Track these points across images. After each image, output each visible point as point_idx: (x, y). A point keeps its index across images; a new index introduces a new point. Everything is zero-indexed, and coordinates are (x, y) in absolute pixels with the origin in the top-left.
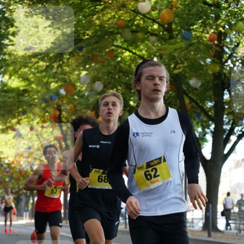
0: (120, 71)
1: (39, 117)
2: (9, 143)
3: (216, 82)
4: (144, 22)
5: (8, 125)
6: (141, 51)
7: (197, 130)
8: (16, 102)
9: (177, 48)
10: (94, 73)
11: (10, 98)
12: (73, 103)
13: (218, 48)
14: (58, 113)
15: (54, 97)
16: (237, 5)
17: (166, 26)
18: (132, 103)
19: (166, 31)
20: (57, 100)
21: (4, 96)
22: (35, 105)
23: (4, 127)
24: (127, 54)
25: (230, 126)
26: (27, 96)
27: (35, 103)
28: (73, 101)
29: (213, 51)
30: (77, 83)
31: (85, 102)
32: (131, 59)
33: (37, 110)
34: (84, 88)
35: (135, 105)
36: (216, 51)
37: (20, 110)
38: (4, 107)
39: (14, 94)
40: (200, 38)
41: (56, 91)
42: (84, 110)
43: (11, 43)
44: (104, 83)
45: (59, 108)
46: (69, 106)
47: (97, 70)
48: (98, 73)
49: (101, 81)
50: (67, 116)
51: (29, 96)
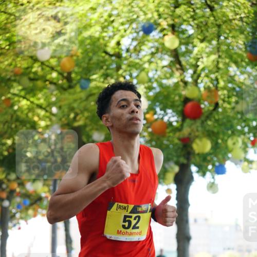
0: (17, 120)
4: (43, 69)
16: (138, 55)
17: (65, 74)
24: (24, 103)
32: (28, 108)
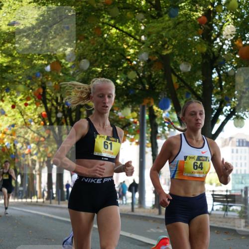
0: (107, 48)
1: (22, 94)
3: (204, 61)
6: (129, 28)
9: (165, 26)
10: (79, 49)
12: (58, 80)
13: (207, 26)
14: (41, 91)
15: (38, 74)
17: (154, 2)
18: (118, 81)
19: (153, 8)
20: (41, 77)
22: (20, 83)
24: (114, 31)
25: (218, 106)
26: (10, 73)
27: (18, 80)
29: (201, 28)
30: (61, 59)
31: (70, 79)
32: (117, 36)
33: (21, 87)
34: (69, 66)
35: (122, 83)
36: (204, 29)
37: (3, 86)
40: (187, 16)
41: (40, 68)
44: (90, 61)
45: (43, 85)
46: (54, 83)
47: (83, 47)
48: (84, 50)
49: (87, 59)
50: (51, 93)
51: (12, 72)
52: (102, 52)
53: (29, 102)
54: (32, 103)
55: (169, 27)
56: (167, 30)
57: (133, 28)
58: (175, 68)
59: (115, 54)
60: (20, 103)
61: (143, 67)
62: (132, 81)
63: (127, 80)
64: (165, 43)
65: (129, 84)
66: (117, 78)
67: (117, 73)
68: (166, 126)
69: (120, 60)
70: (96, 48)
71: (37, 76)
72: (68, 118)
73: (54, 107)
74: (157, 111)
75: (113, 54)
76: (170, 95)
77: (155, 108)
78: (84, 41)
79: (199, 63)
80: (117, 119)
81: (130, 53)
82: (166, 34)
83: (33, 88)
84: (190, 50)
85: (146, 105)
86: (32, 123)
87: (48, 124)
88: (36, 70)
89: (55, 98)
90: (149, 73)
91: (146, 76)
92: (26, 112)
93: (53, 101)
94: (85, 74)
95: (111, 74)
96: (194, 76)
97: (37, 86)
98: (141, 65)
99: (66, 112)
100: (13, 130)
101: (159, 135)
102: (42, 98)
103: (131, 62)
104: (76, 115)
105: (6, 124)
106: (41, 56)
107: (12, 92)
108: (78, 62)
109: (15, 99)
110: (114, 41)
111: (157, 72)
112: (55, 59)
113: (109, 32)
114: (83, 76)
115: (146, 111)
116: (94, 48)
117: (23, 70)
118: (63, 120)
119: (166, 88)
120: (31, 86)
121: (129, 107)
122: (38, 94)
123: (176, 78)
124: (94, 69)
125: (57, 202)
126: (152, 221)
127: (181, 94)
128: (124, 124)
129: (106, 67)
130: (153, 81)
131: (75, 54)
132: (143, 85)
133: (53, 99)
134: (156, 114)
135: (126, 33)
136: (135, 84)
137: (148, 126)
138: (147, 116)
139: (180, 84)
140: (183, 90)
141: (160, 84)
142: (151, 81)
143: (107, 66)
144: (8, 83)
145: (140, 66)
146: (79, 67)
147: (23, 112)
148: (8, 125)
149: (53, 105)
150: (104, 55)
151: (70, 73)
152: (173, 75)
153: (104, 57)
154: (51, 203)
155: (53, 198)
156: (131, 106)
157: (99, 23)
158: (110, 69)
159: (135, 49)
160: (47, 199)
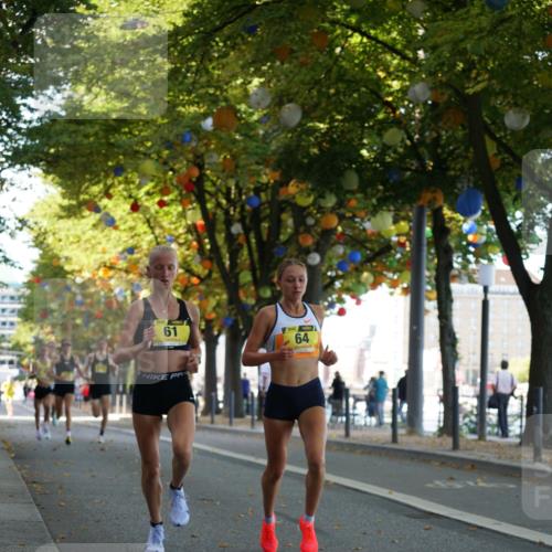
1: (152, 181)
2: (84, 238)
5: (82, 197)
6: (389, 33)
7: (514, 216)
8: (101, 144)
9: (471, 29)
10: (279, 81)
11: (87, 136)
12: (230, 151)
14: (196, 172)
15: (188, 138)
18: (364, 152)
20: (194, 144)
21: (75, 132)
22: (147, 156)
23: (74, 202)
24: (356, 39)
26: (125, 133)
27: (141, 149)
28: (230, 146)
30: (239, 103)
31: (257, 147)
32: (364, 52)
33: (149, 166)
34: (255, 117)
35: (373, 156)
37: (110, 164)
38: (75, 157)
39: (97, 128)
42: (254, 167)
43: (92, 12)
44: (303, 106)
45: (199, 161)
46: (222, 156)
47: (287, 76)
48: (289, 82)
49: (296, 102)
50: (215, 179)
51: (130, 132)
52: (329, 88)
53: (166, 198)
54: (172, 200)
55: (481, 30)
56: (476, 37)
57: (400, 33)
58: (494, 123)
59: (358, 90)
60: (147, 200)
61: (422, 121)
62: (395, 152)
63: (385, 148)
64: (470, 66)
65: (388, 160)
66: (363, 146)
67: (363, 132)
68: (470, 252)
69: (369, 105)
70: (317, 78)
71: (183, 141)
72: (252, 235)
73: (222, 208)
74: (451, 219)
75: (354, 91)
76: (480, 183)
77: (447, 212)
78: (290, 63)
79: (547, 111)
80: (362, 236)
81: (392, 90)
82: (472, 47)
83: (177, 167)
84: (526, 81)
85: (426, 205)
86: (174, 246)
87: (208, 247)
88: (185, 127)
89: (224, 190)
90: (435, 135)
91: (428, 141)
92: (160, 219)
93: (220, 195)
94: (290, 135)
95: (348, 137)
96: (535, 139)
97: (185, 162)
98: (417, 115)
99: (248, 221)
100: (130, 261)
101: (454, 272)
102: (195, 190)
103: (394, 110)
104: (269, 227)
105: (115, 247)
106: (193, 95)
107: (130, 176)
108: (277, 109)
109: (134, 193)
110: (356, 61)
111: (452, 132)
112: (223, 104)
113: (346, 41)
114: (287, 141)
115: (426, 219)
116: (313, 78)
117: (154, 128)
118: (241, 239)
119: (471, 167)
120: (171, 164)
121: (389, 211)
122: (187, 181)
123: (495, 144)
124: (311, 124)
125: (227, 420)
126: (437, 464)
127: (504, 182)
128: (377, 249)
129: (337, 120)
130: (443, 152)
131: (271, 92)
132: (421, 160)
133: (219, 190)
134: (449, 225)
135: (384, 44)
136: (402, 158)
137: (429, 253)
138: (428, 230)
139: (503, 159)
140: (510, 171)
141: (458, 157)
142: (439, 151)
143: (340, 117)
144: (121, 157)
145: (414, 119)
146: (278, 121)
147: (152, 220)
148: (120, 249)
149: (219, 205)
150: (334, 95)
151: (258, 134)
152: (487, 138)
153: (334, 99)
154: (212, 422)
155: (218, 411)
156: (392, 208)
157: (323, 21)
158: (347, 124)
159: (404, 80)
160: (205, 413)
